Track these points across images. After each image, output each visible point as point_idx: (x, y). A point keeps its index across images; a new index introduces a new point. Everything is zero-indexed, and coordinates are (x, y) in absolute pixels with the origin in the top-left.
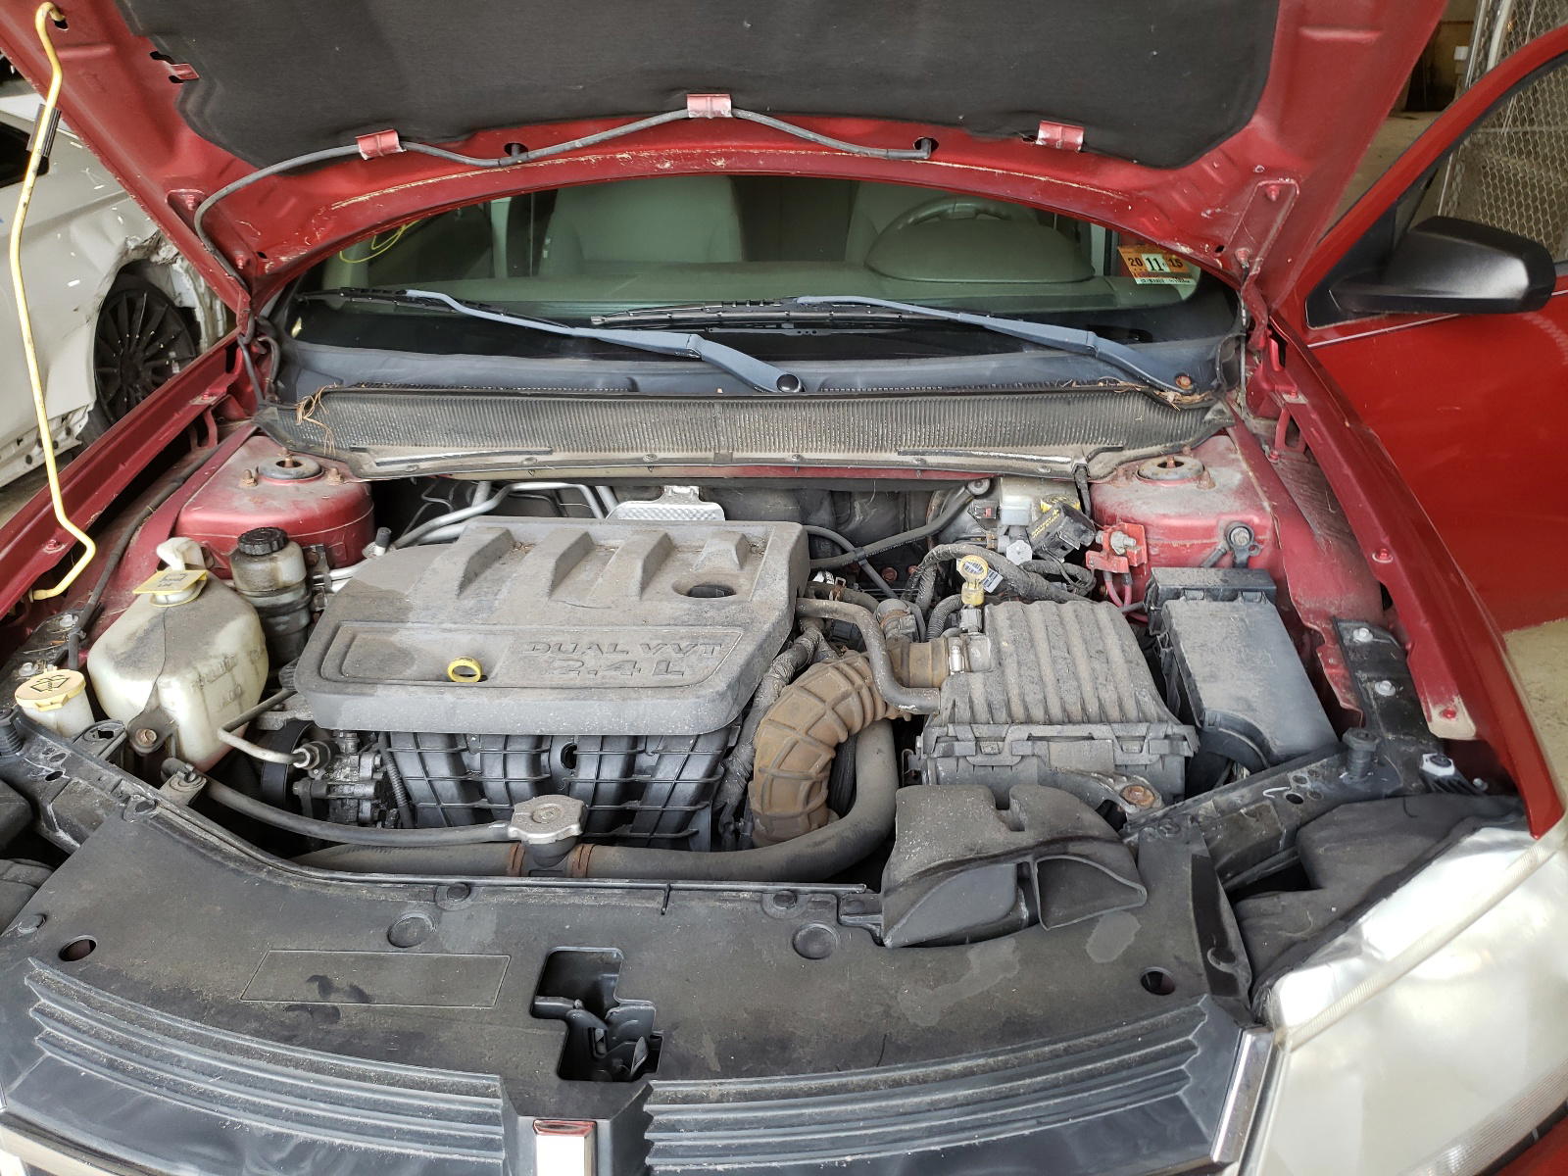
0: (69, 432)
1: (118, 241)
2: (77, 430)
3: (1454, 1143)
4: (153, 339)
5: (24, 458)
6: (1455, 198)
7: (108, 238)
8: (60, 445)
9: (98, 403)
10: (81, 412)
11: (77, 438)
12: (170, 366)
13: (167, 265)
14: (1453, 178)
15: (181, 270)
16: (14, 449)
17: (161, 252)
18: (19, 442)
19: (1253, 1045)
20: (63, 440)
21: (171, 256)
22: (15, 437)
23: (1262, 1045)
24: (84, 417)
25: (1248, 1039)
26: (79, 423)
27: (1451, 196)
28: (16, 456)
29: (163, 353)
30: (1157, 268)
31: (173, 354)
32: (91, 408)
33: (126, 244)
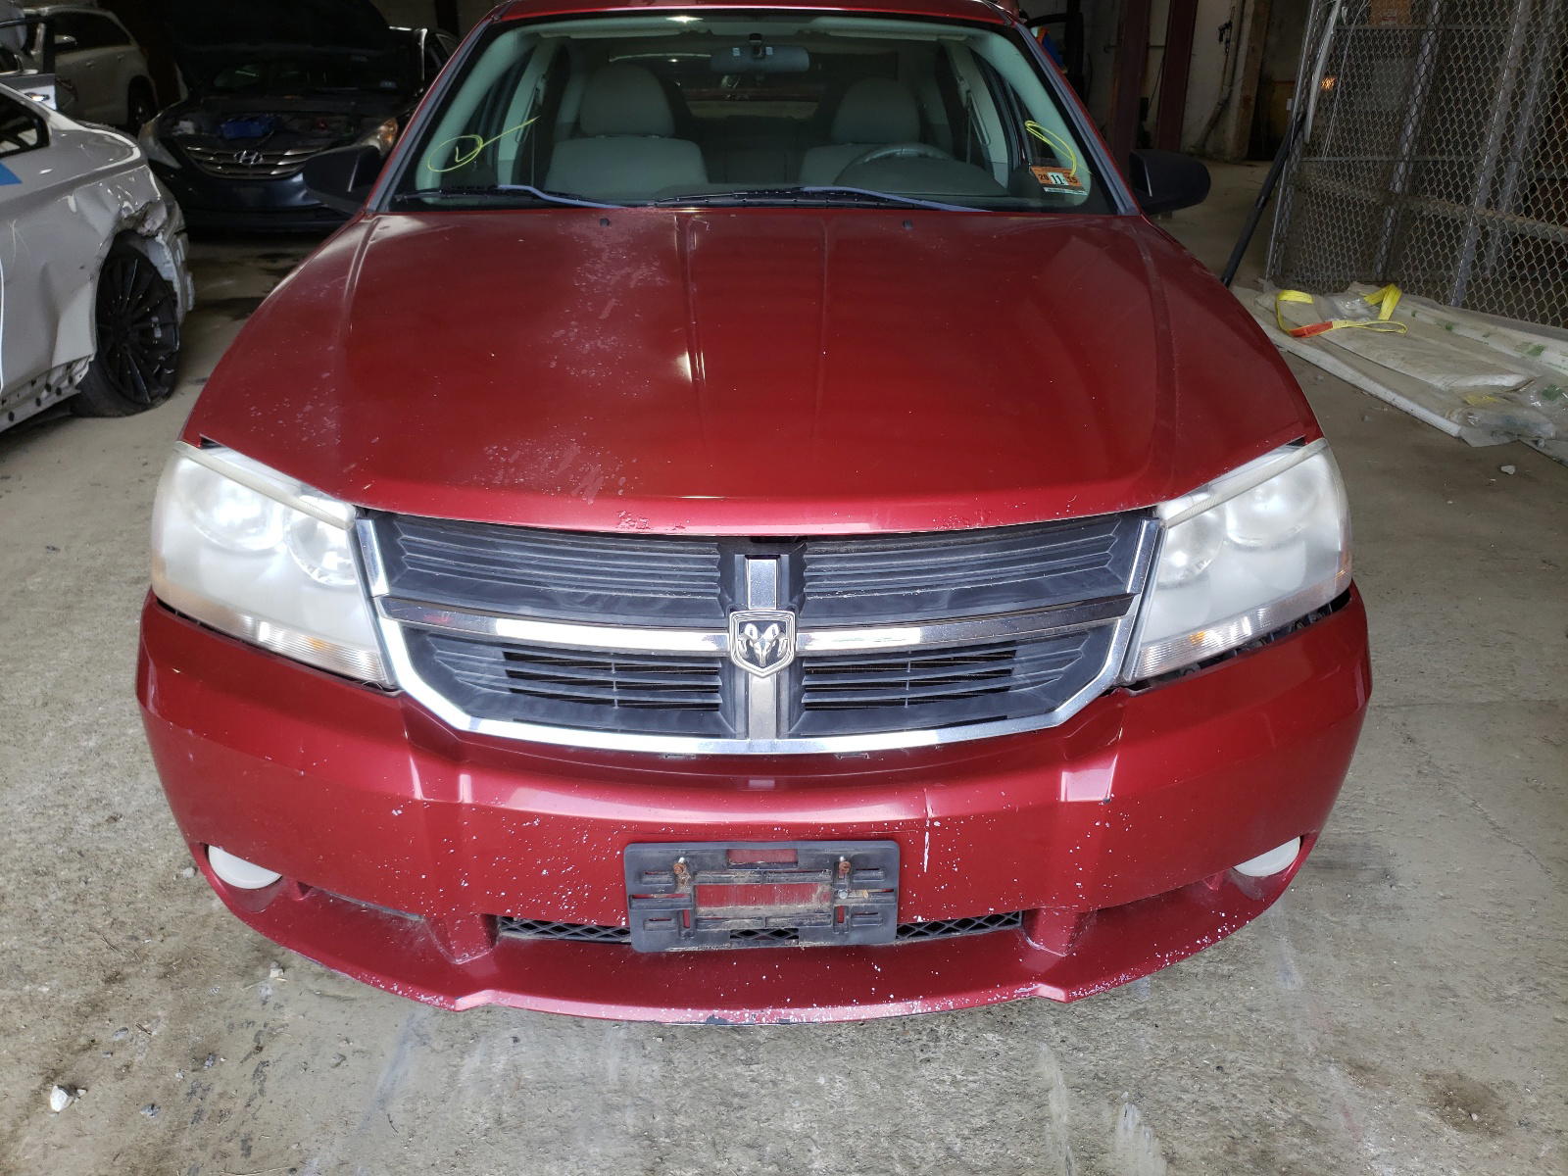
0: (71, 380)
1: (114, 210)
2: (78, 379)
3: (1263, 605)
4: (141, 303)
5: (34, 400)
6: (1287, 216)
7: (106, 208)
8: (63, 392)
9: (98, 355)
10: (83, 363)
11: (77, 387)
12: (152, 329)
13: (152, 236)
14: (1284, 199)
15: (163, 243)
16: (28, 390)
17: (146, 225)
18: (33, 383)
19: (1148, 526)
20: (67, 388)
21: (155, 228)
22: (29, 379)
23: (1153, 526)
24: (85, 367)
25: (1145, 523)
26: (81, 372)
27: (1284, 215)
28: (28, 398)
29: (147, 317)
30: (1059, 183)
31: (155, 319)
32: (92, 359)
33: (120, 213)
